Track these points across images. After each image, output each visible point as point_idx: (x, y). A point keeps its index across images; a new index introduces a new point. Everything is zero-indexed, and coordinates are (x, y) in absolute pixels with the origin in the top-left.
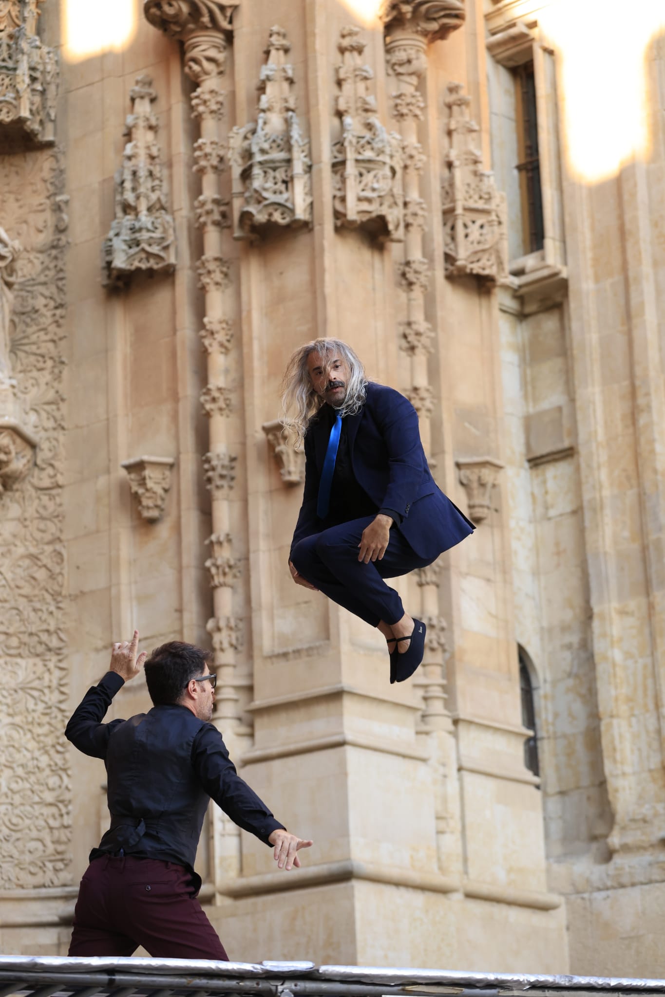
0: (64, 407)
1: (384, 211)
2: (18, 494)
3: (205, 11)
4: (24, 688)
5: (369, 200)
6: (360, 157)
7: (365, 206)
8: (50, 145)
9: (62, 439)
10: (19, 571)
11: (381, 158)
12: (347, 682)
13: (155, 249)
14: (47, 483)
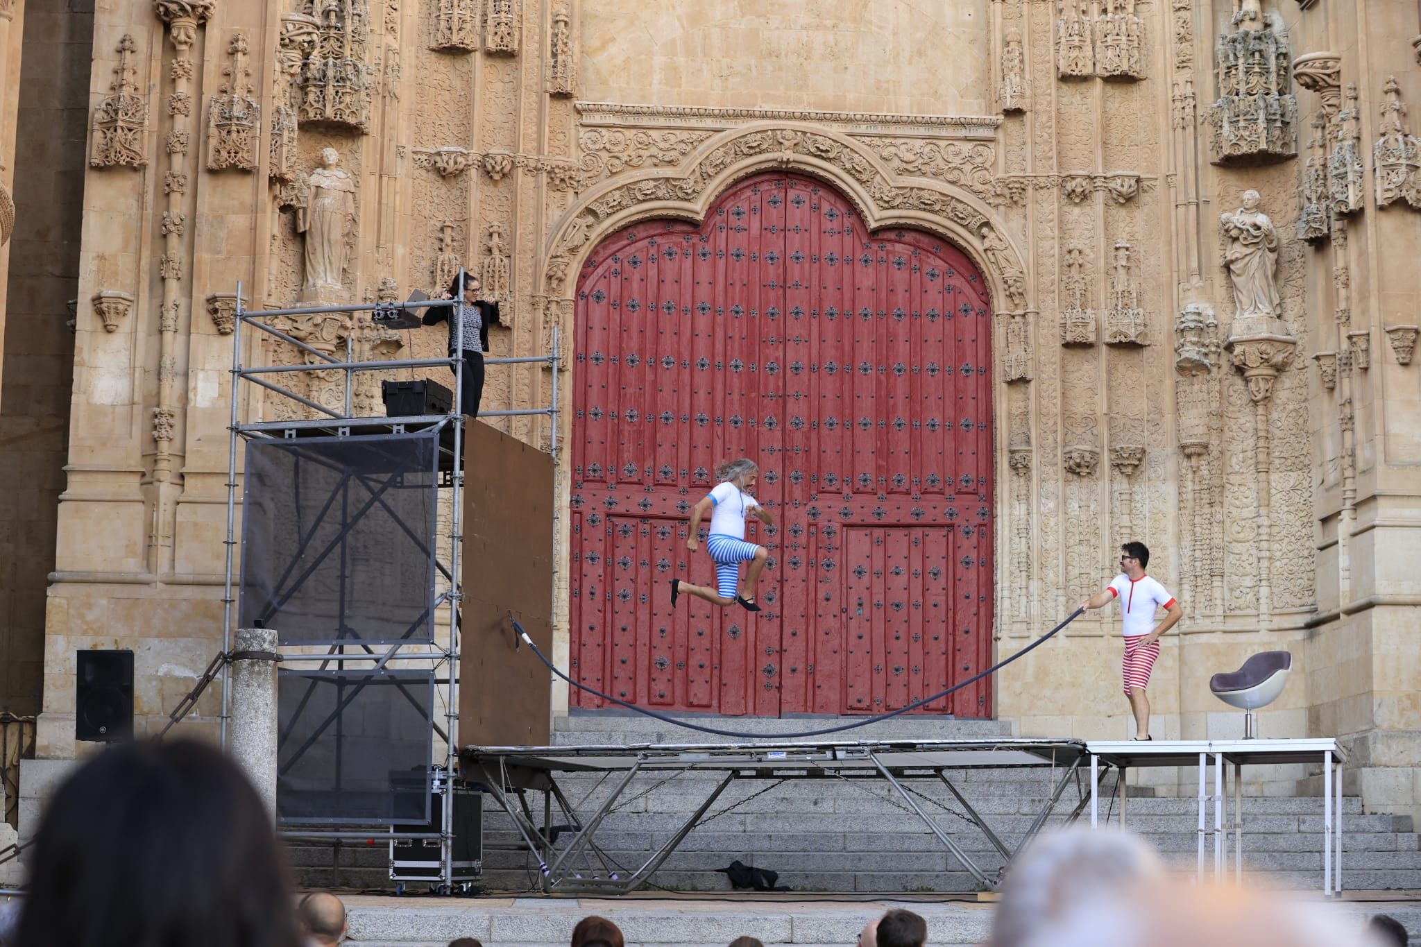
0: (1306, 317)
1: (1403, 194)
2: (1288, 373)
3: (1318, 79)
4: (1294, 489)
5: (1390, 190)
6: (1386, 163)
7: (1390, 194)
8: (1295, 156)
9: (1306, 338)
10: (1290, 420)
11: (1400, 161)
12: (1380, 487)
13: (1316, 225)
14: (1301, 366)
